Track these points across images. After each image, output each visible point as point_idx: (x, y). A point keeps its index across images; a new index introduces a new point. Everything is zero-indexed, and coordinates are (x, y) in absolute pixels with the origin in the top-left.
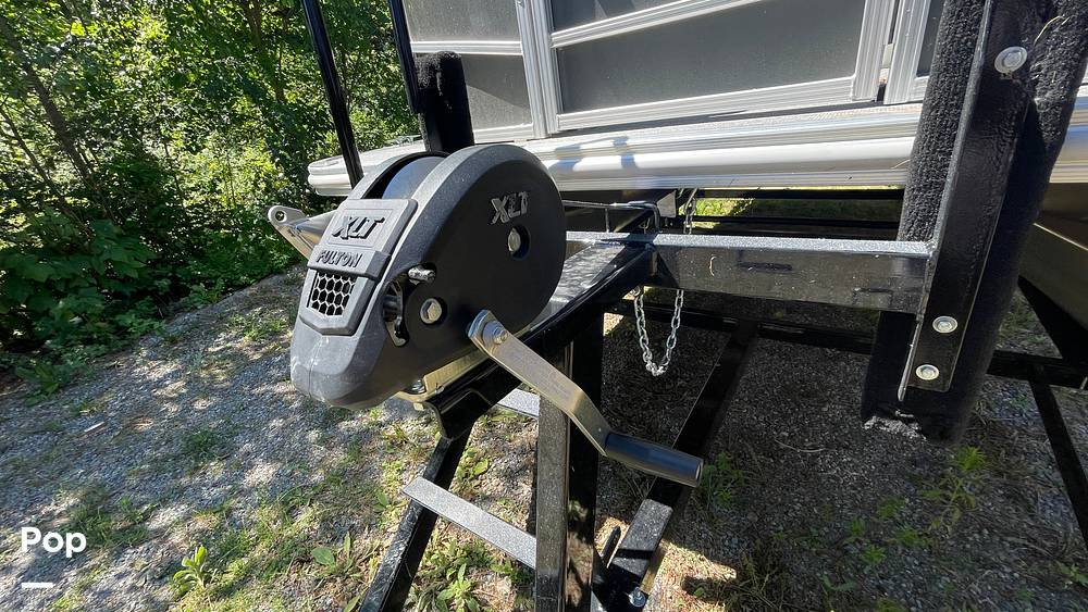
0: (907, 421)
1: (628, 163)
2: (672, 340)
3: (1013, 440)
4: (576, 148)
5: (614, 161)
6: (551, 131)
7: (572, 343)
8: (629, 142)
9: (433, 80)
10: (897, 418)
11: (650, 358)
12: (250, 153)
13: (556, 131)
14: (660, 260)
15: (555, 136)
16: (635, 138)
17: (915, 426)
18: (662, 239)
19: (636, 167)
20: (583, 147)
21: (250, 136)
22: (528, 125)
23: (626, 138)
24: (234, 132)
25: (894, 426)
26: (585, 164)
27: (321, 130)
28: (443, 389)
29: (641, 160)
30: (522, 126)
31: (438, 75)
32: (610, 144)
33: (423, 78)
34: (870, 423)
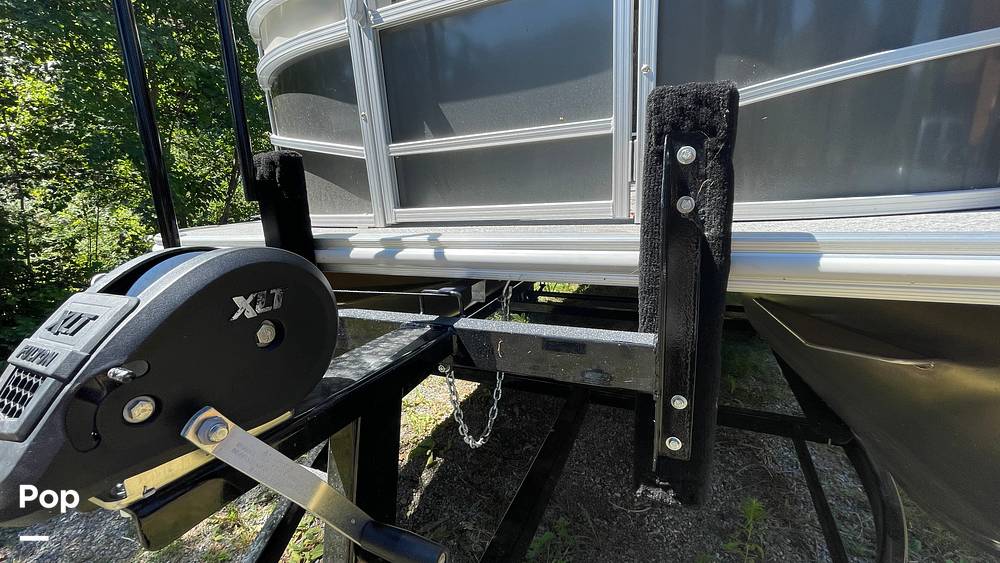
0: (665, 489)
1: (439, 255)
2: (494, 411)
3: (793, 490)
4: (398, 240)
5: (428, 253)
6: (389, 222)
7: (360, 419)
8: (441, 239)
9: (272, 174)
10: (658, 486)
11: (466, 430)
12: (124, 212)
13: (393, 222)
14: (459, 341)
15: (393, 226)
16: (447, 235)
17: (671, 493)
18: (465, 323)
19: (445, 259)
20: (404, 239)
21: (124, 197)
22: (370, 215)
23: (439, 235)
24: (109, 193)
25: (656, 494)
26: (407, 253)
27: (205, 197)
28: (154, 492)
29: (450, 253)
30: (364, 215)
31: (278, 169)
32: (424, 238)
33: (261, 171)
34: (639, 491)
